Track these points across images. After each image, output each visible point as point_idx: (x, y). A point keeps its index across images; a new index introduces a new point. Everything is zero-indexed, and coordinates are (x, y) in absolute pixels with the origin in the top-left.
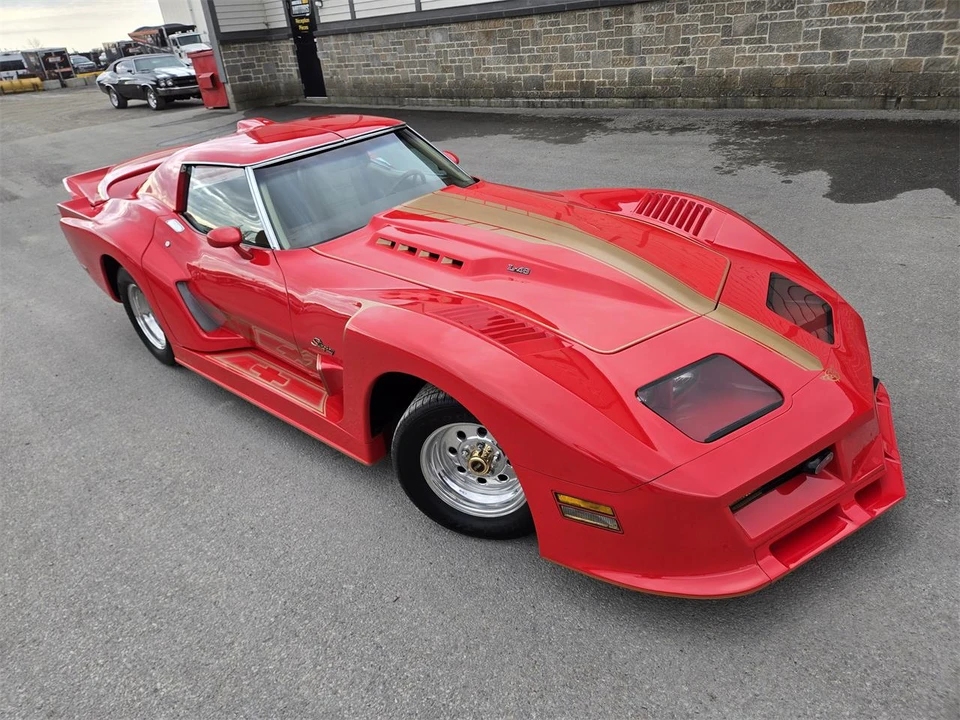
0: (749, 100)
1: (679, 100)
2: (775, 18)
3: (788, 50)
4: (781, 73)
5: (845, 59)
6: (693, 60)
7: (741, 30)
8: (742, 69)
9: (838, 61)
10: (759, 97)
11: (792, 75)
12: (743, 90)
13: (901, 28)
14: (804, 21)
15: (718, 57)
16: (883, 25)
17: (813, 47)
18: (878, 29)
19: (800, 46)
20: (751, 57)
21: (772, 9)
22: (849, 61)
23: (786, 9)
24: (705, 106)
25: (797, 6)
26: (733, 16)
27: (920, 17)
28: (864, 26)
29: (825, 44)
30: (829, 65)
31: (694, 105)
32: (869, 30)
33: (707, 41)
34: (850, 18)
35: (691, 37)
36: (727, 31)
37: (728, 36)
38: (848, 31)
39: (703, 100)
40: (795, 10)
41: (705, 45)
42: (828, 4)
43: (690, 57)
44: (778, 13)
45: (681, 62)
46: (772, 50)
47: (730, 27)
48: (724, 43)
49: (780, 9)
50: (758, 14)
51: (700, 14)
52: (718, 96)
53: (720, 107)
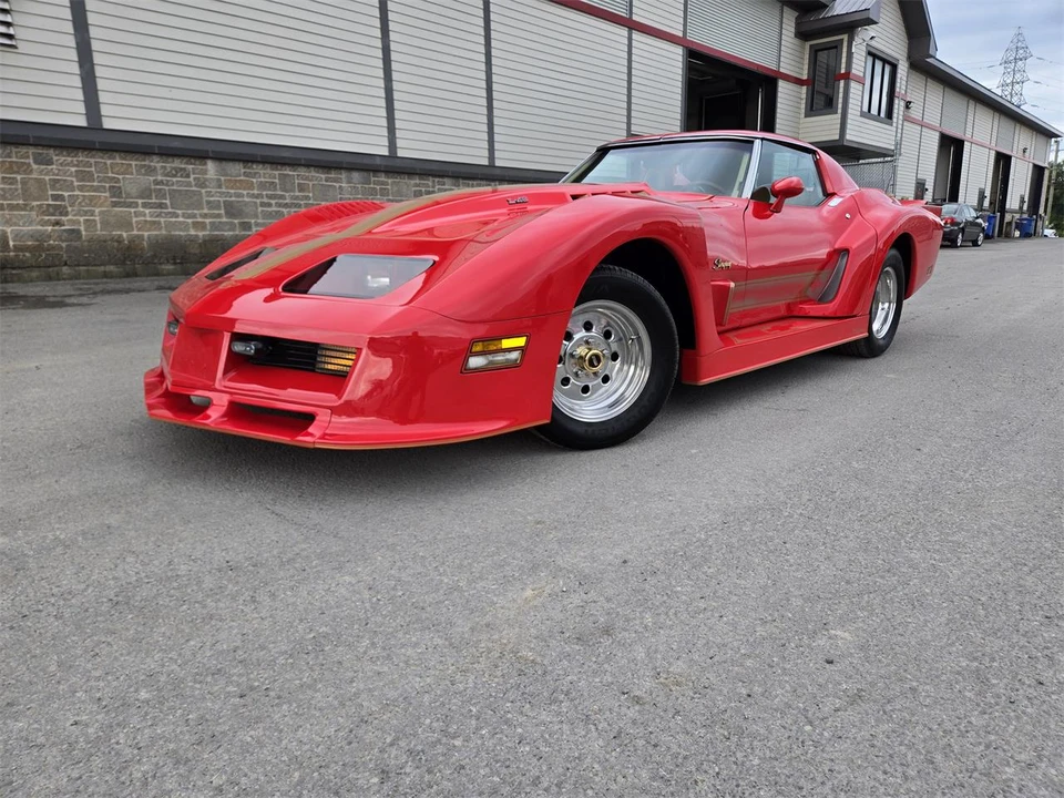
0: (163, 267)
1: (65, 269)
2: (173, 185)
3: (194, 216)
4: (193, 239)
5: (250, 228)
6: (74, 219)
7: (134, 191)
8: (146, 234)
9: (245, 230)
10: (175, 263)
11: (205, 241)
12: (155, 256)
13: (286, 205)
14: (203, 191)
15: (112, 220)
16: (273, 202)
17: (219, 216)
18: (270, 205)
19: (206, 214)
20: (154, 222)
21: (167, 175)
22: (254, 229)
23: (181, 176)
24: (106, 275)
25: (192, 176)
26: (120, 177)
27: (297, 198)
28: (258, 201)
29: (229, 214)
30: (237, 233)
31: (90, 275)
32: (263, 204)
33: (91, 201)
34: (245, 192)
35: (66, 194)
36: (116, 191)
37: (119, 197)
38: (246, 204)
39: (102, 268)
40: (191, 179)
41: (87, 205)
42: (222, 178)
43: (70, 217)
44: (174, 179)
45: (57, 223)
46: (177, 216)
47: (120, 188)
48: (115, 204)
49: (175, 176)
50: (152, 178)
51: (73, 169)
52: (123, 263)
53: (128, 275)
